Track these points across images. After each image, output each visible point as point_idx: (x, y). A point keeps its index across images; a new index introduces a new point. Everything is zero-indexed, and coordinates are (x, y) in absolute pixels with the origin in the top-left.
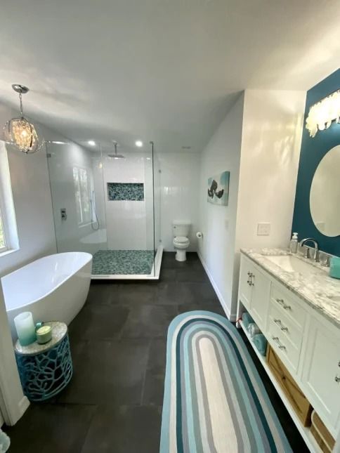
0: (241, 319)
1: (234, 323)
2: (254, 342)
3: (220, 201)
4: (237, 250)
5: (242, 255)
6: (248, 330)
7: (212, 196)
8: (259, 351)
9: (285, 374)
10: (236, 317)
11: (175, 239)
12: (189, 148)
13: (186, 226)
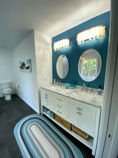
0: (43, 111)
1: (41, 114)
2: (50, 116)
3: (28, 70)
4: (39, 88)
5: (41, 89)
6: (47, 114)
7: (23, 69)
8: (52, 118)
9: (62, 120)
10: (41, 112)
11: (3, 90)
12: (6, 47)
13: (8, 83)
